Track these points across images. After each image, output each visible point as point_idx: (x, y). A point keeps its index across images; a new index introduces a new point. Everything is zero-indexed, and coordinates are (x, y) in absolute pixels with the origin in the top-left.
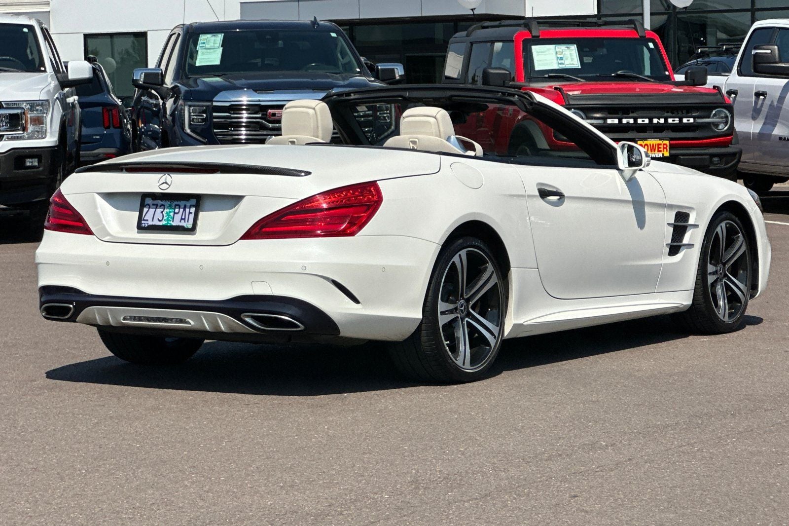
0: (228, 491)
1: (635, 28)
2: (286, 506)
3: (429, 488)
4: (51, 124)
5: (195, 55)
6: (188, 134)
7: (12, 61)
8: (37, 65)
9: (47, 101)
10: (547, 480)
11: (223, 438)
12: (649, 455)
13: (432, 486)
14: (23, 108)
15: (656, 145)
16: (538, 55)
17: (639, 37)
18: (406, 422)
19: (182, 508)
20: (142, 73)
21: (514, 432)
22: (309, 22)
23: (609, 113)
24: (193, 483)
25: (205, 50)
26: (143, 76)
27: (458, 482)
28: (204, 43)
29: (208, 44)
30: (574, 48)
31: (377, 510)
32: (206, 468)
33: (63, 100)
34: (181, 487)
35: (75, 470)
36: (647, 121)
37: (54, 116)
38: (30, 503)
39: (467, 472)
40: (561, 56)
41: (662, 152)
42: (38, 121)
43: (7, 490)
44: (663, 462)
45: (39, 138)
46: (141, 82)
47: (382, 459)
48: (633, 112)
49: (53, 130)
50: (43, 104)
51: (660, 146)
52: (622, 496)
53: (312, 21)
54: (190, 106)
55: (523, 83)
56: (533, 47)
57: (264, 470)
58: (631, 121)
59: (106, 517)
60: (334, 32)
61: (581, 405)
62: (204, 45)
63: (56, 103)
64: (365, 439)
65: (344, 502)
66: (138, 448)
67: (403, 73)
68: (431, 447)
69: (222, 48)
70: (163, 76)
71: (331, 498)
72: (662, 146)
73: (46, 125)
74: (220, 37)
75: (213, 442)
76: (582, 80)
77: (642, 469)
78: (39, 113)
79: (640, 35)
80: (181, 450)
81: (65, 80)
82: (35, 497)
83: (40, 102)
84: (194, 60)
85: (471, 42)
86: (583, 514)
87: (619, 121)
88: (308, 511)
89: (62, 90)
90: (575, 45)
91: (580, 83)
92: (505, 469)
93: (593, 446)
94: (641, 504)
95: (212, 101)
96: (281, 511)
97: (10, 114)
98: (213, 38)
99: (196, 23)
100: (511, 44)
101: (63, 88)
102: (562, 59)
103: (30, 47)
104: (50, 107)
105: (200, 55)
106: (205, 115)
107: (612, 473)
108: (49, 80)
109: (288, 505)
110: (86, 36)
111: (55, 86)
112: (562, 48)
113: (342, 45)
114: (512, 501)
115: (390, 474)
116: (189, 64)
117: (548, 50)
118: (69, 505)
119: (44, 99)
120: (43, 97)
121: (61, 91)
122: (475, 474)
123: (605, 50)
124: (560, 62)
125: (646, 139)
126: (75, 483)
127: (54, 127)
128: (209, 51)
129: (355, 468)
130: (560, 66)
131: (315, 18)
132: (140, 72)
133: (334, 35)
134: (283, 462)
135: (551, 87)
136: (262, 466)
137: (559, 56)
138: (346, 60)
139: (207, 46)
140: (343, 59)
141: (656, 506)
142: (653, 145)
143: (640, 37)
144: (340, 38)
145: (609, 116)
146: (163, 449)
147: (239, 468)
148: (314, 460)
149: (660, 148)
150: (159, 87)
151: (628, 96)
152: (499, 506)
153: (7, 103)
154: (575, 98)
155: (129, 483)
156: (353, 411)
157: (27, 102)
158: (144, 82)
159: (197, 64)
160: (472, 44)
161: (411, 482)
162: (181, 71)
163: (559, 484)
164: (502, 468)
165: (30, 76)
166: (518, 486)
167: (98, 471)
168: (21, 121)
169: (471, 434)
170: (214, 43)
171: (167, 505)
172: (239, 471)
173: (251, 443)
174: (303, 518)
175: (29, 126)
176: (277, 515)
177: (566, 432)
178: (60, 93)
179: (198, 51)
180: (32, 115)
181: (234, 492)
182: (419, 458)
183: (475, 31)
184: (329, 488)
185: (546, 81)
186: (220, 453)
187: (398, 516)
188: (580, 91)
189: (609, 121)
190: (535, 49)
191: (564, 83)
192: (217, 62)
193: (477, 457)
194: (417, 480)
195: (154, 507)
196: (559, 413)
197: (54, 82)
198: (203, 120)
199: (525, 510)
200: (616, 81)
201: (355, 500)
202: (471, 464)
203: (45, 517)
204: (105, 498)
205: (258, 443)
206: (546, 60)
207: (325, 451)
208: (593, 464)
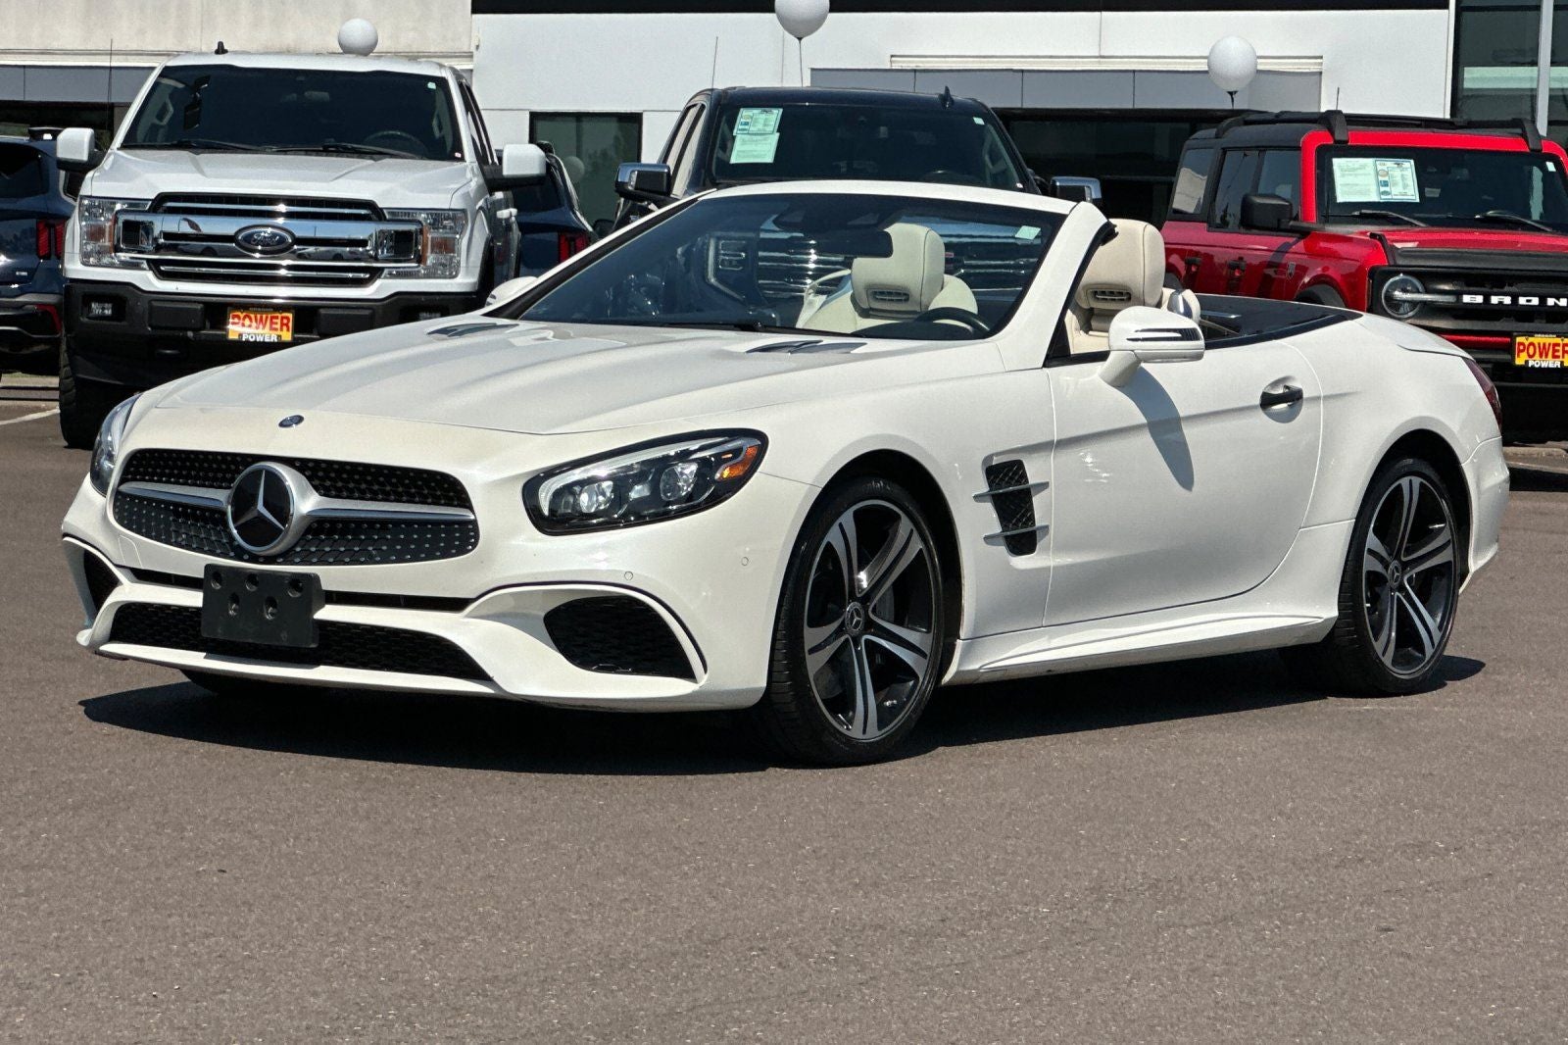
0: (761, 887)
1: (1524, 135)
2: (864, 916)
3: (1122, 901)
4: (468, 254)
5: (729, 145)
6: (712, 286)
7: (406, 139)
8: (449, 149)
9: (464, 211)
10: (1336, 900)
11: (756, 800)
12: (1524, 870)
13: (1128, 899)
14: (420, 222)
15: (1549, 344)
16: (1343, 176)
17: (1528, 150)
18: (1084, 791)
19: (678, 909)
20: (633, 171)
21: (1279, 817)
22: (937, 96)
23: (1468, 285)
24: (697, 870)
25: (749, 136)
26: (634, 176)
27: (1176, 893)
28: (746, 124)
29: (755, 126)
30: (1409, 165)
31: (1028, 932)
32: (721, 846)
33: (490, 211)
34: (676, 876)
35: (488, 836)
36: (1535, 301)
37: (474, 240)
38: (406, 886)
39: (1191, 879)
40: (1386, 179)
41: (1561, 359)
42: (446, 247)
43: (368, 861)
44: (1550, 882)
45: (445, 278)
46: (630, 188)
47: (1038, 848)
48: (1511, 285)
49: (470, 264)
50: (454, 215)
51: (1557, 348)
52: (1475, 936)
53: (941, 95)
54: (719, 239)
55: (1313, 223)
56: (1336, 162)
57: (825, 855)
58: (1507, 300)
59: (540, 916)
60: (979, 117)
61: (1401, 780)
62: (746, 127)
63: (478, 219)
64: (1010, 814)
65: (969, 916)
66: (601, 807)
67: (1099, 196)
68: (1128, 834)
69: (778, 134)
70: (671, 179)
71: (947, 908)
72: (1560, 348)
73: (459, 255)
74: (776, 114)
75: (736, 805)
76: (1422, 225)
77: (1512, 892)
78: (446, 233)
79: (1531, 146)
80: (678, 816)
81: (496, 177)
82: (416, 875)
83: (451, 213)
84: (728, 153)
85: (1223, 149)
86: (1401, 960)
87: (1484, 299)
88: (903, 928)
89: (491, 195)
90: (1412, 161)
91: (1417, 229)
92: (1260, 877)
93: (1421, 848)
94: (1510, 950)
95: (758, 230)
96: (854, 925)
97: (396, 232)
98: (764, 116)
99: (735, 88)
100: (1296, 153)
101: (491, 191)
102: (1386, 184)
103: (438, 116)
104: (467, 222)
105: (738, 146)
106: (743, 254)
107: (1457, 896)
108: (469, 175)
109: (867, 916)
110: (535, 117)
111: (479, 187)
112: (1388, 164)
113: (993, 138)
114: (1272, 931)
115: (1052, 873)
116: (718, 158)
117: (1363, 167)
118: (475, 893)
119: (456, 207)
120: (457, 204)
121: (488, 196)
122: (1207, 882)
123: (1465, 172)
124: (1382, 189)
125: (1531, 334)
126: (487, 858)
127: (472, 259)
128: (755, 138)
129: (990, 860)
130: (1383, 197)
131: (947, 90)
132: (631, 169)
133: (979, 121)
134: (861, 844)
135: (1364, 233)
136: (821, 848)
137: (1380, 178)
138: (1000, 167)
139: (753, 129)
140: (993, 164)
141: (1538, 955)
142: (1544, 344)
143: (1532, 150)
144: (991, 128)
145: (1466, 289)
146: (644, 810)
147: (781, 850)
148: (916, 844)
149: (1558, 351)
150: (662, 197)
151: (1505, 255)
152: (1249, 937)
153: (394, 212)
154: (1407, 254)
155: (582, 864)
156: (989, 767)
157: (429, 212)
158: (636, 188)
159: (734, 160)
160: (1225, 151)
161: (1092, 890)
162: (703, 171)
163: (1357, 908)
164: (1255, 876)
165: (435, 168)
166: (1284, 908)
167: (527, 840)
168: (416, 246)
169: (1201, 815)
170: (765, 125)
171: (650, 903)
172: (781, 855)
173: (804, 811)
174: (894, 937)
175: (429, 254)
176: (847, 930)
177: (1372, 823)
178: (486, 200)
179: (734, 138)
180: (435, 235)
181: (771, 889)
182: (1106, 850)
183: (1231, 129)
184: (942, 891)
185: (1356, 223)
186: (748, 823)
187: (1066, 943)
188: (1417, 243)
189: (1467, 299)
190: (1338, 163)
191: (1387, 228)
192: (769, 159)
193: (1211, 854)
194: (1101, 887)
195: (628, 906)
196: (1360, 790)
197: (476, 179)
198: (740, 262)
199: (1297, 947)
200: (1481, 227)
201: (989, 914)
202: (1199, 865)
203: (433, 909)
204: (539, 884)
205: (817, 811)
206: (1357, 185)
207: (937, 830)
208: (1422, 878)
